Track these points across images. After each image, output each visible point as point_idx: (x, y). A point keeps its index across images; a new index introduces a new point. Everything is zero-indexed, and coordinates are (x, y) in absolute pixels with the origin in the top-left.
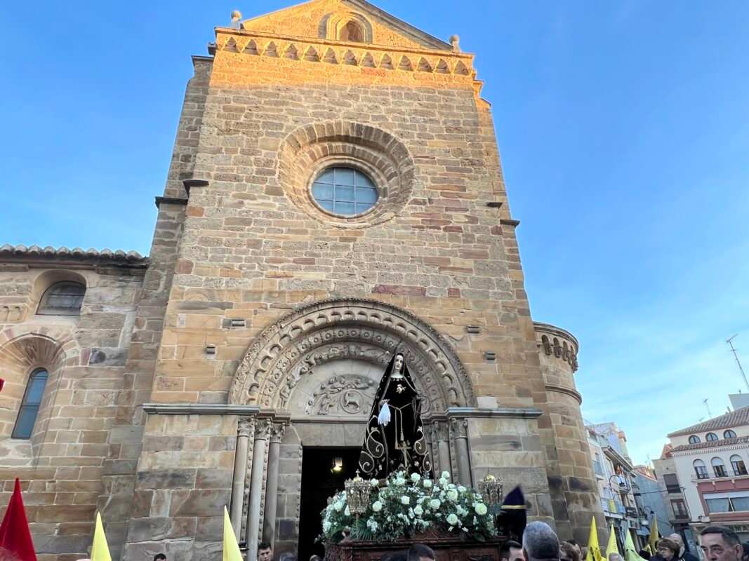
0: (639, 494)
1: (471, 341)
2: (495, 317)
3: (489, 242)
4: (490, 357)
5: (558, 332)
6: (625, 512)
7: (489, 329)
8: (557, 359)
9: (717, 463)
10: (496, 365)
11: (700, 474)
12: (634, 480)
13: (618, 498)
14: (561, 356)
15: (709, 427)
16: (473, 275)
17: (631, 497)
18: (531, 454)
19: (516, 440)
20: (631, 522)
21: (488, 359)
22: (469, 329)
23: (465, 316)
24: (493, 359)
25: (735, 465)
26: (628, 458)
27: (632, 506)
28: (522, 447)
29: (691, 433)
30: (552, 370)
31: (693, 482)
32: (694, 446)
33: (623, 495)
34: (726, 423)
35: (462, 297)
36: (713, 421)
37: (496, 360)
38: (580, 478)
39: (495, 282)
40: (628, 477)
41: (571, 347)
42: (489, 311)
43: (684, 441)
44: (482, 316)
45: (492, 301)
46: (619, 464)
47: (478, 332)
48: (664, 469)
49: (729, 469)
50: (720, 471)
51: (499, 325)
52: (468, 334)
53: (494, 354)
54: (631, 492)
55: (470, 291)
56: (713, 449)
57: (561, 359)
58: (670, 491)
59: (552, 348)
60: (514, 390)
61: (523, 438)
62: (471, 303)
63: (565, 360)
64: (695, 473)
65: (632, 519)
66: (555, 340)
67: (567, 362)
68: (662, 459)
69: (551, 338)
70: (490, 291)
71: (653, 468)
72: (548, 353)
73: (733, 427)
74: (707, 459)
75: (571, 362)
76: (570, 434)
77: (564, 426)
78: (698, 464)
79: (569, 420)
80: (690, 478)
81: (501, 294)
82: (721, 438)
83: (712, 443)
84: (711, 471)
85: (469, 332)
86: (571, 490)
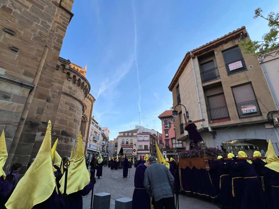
0: (108, 147)
1: (4, 36)
2: (31, 35)
3: (47, 4)
4: (14, 50)
5: (82, 77)
6: (102, 151)
7: (23, 38)
8: (78, 87)
9: (127, 141)
10: (17, 55)
11: (123, 143)
12: (108, 143)
13: (101, 147)
14: (80, 86)
15: (128, 132)
16: (28, 10)
17: (105, 147)
18: (16, 104)
19: (8, 95)
20: (103, 153)
21: (12, 50)
22: (6, 30)
23: (7, 23)
24: (17, 52)
25: (131, 142)
26: (108, 137)
27: (105, 149)
28: (11, 100)
29: (124, 133)
30: (73, 90)
31: (121, 145)
32: (124, 136)
33: (103, 146)
34: (132, 132)
35: (12, 14)
36: (130, 131)
37: (18, 53)
38: (68, 131)
39: (41, 21)
40: (107, 142)
41: (86, 85)
42: (29, 30)
43: (122, 134)
44: (21, 29)
45: (33, 27)
46: (105, 138)
47: (13, 35)
48: (116, 141)
49: (129, 143)
50: (127, 143)
51: (32, 39)
52: (4, 32)
53: (18, 49)
54: (106, 146)
55: (21, 15)
56: (128, 137)
57: (80, 87)
58: (115, 147)
59: (77, 82)
60: (23, 71)
61: (14, 95)
62: (17, 20)
63: (82, 89)
64: (122, 143)
65: (104, 153)
66: (79, 79)
67: (82, 90)
68: (117, 139)
69: (77, 78)
70: (35, 23)
71: (113, 140)
72: (74, 83)
73: (134, 133)
74: (125, 139)
75: (85, 91)
76: (71, 115)
77: (70, 111)
78: (123, 140)
79: (73, 110)
80: (120, 144)
81: (42, 28)
82: (130, 135)
83: (128, 136)
84: (125, 142)
85: (5, 32)
86: (61, 135)
